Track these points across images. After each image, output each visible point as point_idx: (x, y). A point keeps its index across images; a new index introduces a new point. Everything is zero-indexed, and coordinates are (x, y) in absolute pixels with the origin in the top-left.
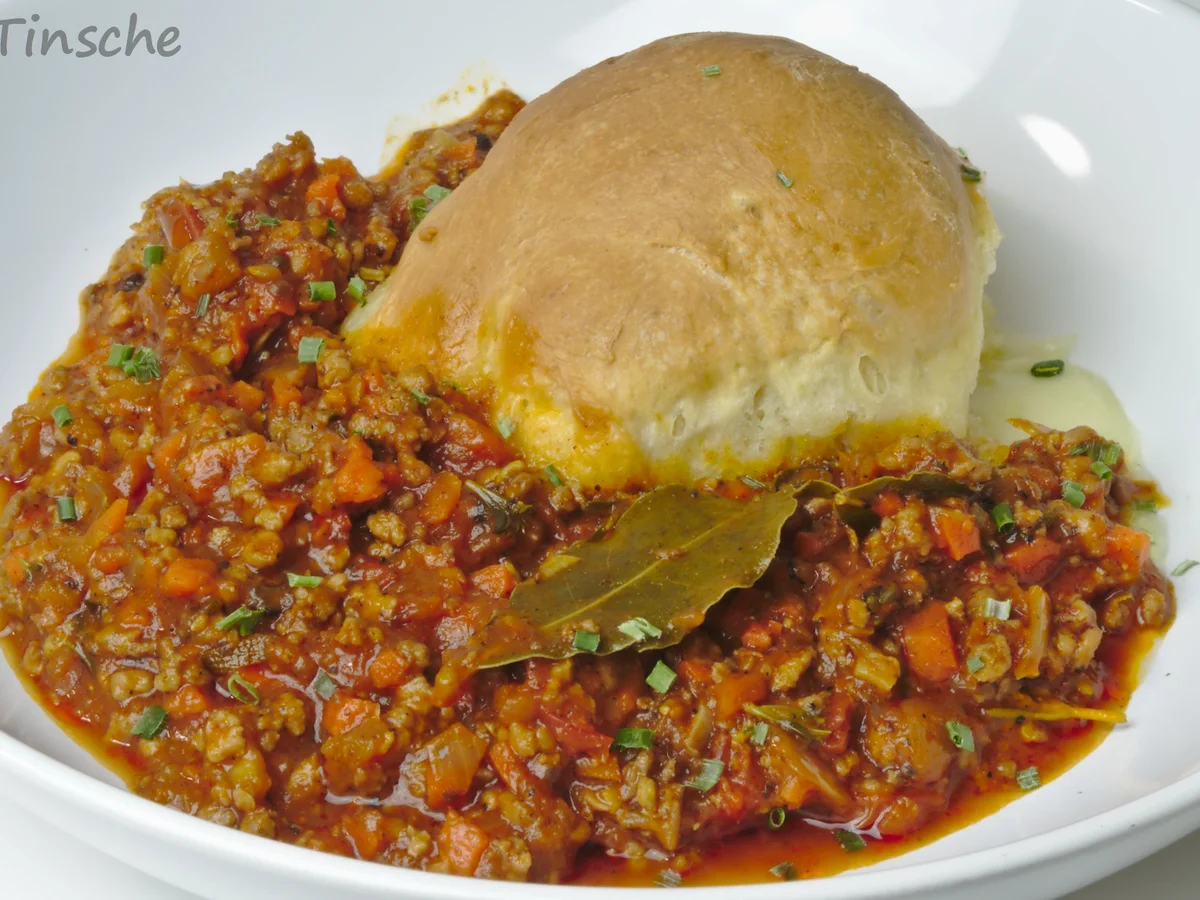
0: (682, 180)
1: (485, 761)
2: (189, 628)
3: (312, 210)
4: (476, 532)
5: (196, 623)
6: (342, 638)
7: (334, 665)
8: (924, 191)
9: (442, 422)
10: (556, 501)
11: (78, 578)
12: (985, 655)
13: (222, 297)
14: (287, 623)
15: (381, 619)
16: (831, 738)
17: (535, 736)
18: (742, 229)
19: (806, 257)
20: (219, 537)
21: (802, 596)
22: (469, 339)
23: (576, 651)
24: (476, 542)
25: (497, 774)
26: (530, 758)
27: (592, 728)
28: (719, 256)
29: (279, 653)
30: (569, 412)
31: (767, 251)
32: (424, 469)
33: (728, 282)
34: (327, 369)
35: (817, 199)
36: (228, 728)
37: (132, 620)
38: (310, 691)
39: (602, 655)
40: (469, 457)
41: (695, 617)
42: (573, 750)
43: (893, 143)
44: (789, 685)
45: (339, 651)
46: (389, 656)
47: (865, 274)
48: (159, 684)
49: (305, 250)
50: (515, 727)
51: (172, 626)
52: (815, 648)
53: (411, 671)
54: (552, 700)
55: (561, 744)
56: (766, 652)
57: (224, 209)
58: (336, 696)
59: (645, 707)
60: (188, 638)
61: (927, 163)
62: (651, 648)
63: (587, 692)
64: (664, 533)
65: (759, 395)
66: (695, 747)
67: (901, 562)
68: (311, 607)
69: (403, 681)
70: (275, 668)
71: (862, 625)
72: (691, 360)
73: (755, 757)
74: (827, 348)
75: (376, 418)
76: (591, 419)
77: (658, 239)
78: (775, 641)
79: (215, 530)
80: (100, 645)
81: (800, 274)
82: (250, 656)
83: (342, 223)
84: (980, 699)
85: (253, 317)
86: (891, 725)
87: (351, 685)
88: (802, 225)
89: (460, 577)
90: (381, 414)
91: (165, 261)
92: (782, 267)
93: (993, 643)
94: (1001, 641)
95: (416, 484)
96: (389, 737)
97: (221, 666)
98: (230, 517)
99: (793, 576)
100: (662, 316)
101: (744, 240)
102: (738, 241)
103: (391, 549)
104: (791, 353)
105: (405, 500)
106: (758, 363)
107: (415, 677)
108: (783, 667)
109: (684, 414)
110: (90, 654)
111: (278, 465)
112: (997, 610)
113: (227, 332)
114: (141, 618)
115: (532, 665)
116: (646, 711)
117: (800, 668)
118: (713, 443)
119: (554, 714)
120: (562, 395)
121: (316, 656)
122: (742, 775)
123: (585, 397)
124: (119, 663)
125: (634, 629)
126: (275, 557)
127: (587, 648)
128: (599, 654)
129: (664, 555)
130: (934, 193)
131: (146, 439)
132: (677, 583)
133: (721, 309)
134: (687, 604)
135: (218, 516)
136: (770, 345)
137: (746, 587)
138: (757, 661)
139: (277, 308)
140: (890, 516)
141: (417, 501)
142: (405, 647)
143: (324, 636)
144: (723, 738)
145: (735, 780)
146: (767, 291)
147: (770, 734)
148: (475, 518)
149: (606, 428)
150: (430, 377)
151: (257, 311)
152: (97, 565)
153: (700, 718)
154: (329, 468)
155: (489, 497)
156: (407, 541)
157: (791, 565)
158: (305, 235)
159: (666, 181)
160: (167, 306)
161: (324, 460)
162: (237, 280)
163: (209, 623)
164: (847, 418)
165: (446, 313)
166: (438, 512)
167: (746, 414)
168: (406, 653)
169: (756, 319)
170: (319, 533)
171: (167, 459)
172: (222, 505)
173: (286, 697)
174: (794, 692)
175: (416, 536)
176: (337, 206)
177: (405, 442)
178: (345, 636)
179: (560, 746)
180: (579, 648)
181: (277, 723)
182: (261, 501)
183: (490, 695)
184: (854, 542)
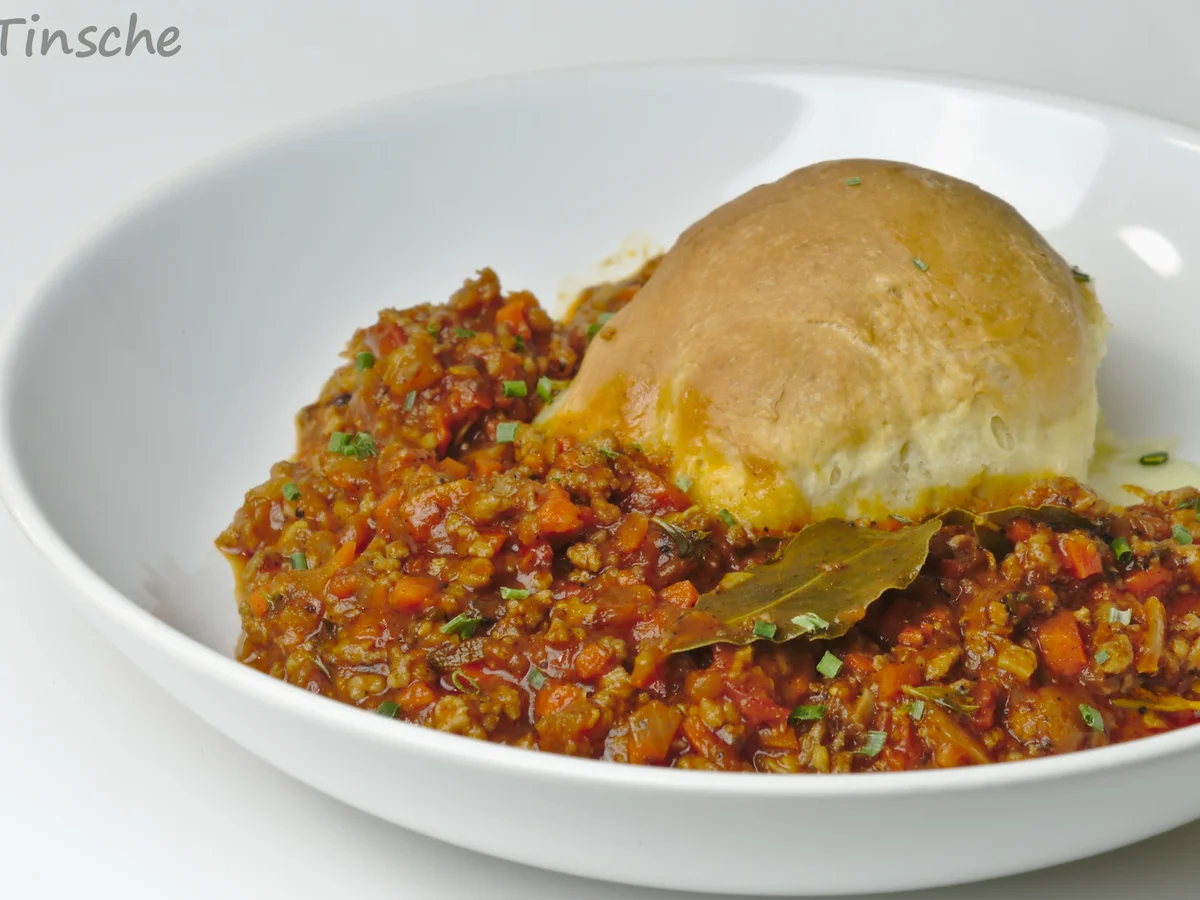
0: (832, 267)
1: (680, 733)
2: (417, 634)
3: (502, 330)
4: (663, 559)
5: (422, 628)
6: (551, 637)
7: (544, 660)
8: (1042, 277)
9: (629, 475)
10: (731, 538)
11: (316, 603)
12: (1111, 650)
13: (427, 394)
14: (500, 629)
15: (584, 622)
16: (979, 713)
17: (722, 709)
18: (885, 307)
19: (941, 329)
20: (436, 567)
21: (948, 605)
22: (649, 411)
23: (755, 638)
24: (663, 568)
25: (690, 742)
26: (718, 728)
27: (772, 701)
28: (866, 328)
29: (495, 651)
30: (740, 465)
31: (908, 324)
32: (615, 510)
33: (874, 351)
34: (524, 442)
35: (950, 281)
36: (454, 709)
37: (365, 633)
38: (524, 683)
39: (778, 642)
40: (652, 505)
41: (857, 612)
42: (756, 721)
43: (1013, 238)
44: (941, 675)
45: (548, 649)
46: (593, 648)
47: (993, 345)
48: (392, 682)
49: (499, 355)
50: (705, 703)
51: (401, 636)
52: (962, 647)
53: (611, 662)
54: (738, 677)
55: (745, 716)
56: (920, 648)
57: (424, 325)
58: (548, 684)
59: (816, 690)
60: (415, 644)
61: (1043, 255)
62: (821, 637)
63: (767, 674)
64: (827, 553)
65: (904, 450)
66: (862, 722)
67: (1034, 579)
68: (523, 615)
69: (605, 670)
70: (492, 665)
71: (1003, 624)
72: (844, 417)
73: (913, 728)
74: (963, 407)
75: (571, 471)
76: (759, 468)
77: (812, 316)
78: (927, 639)
79: (434, 561)
80: (337, 655)
81: (937, 344)
82: (470, 655)
83: (527, 341)
84: (1108, 691)
85: (455, 410)
86: (1030, 706)
87: (560, 676)
88: (938, 303)
89: (650, 592)
90: (574, 467)
91: (375, 366)
92: (921, 338)
93: (1118, 641)
94: (1124, 639)
95: (608, 523)
96: (595, 713)
97: (445, 664)
98: (447, 549)
99: (940, 590)
100: (818, 380)
101: (887, 316)
102: (882, 316)
103: (587, 576)
104: (931, 412)
105: (600, 536)
106: (902, 420)
107: (615, 667)
108: (936, 660)
109: (840, 466)
110: (329, 665)
111: (487, 503)
112: (1119, 617)
113: (433, 422)
114: (372, 630)
115: (718, 649)
116: (817, 694)
117: (950, 661)
118: (864, 493)
119: (739, 689)
120: (734, 452)
121: (528, 655)
122: (903, 743)
123: (754, 450)
124: (354, 669)
125: (806, 622)
126: (488, 579)
127: (765, 634)
128: (775, 642)
129: (828, 568)
130: (1051, 280)
131: (367, 504)
132: (840, 588)
133: (872, 375)
134: (850, 603)
135: (436, 550)
136: (913, 405)
137: (901, 588)
138: (912, 656)
139: (476, 402)
140: (1022, 541)
141: (609, 536)
142: (606, 642)
143: (533, 638)
144: (885, 714)
145: (897, 748)
146: (908, 358)
147: (926, 708)
148: (662, 548)
149: (773, 475)
150: (616, 440)
151: (458, 404)
152: (332, 591)
153: (865, 698)
154: (532, 506)
155: (674, 529)
156: (601, 568)
157: (939, 582)
158: (497, 344)
159: (817, 269)
160: (377, 406)
161: (527, 500)
162: (441, 379)
163: (434, 629)
164: (982, 470)
165: (628, 391)
166: (628, 543)
167: (894, 466)
168: (607, 646)
169: (900, 381)
170: (525, 560)
171: (388, 511)
172: (439, 540)
173: (503, 688)
174: (946, 680)
175: (610, 564)
176: (523, 328)
177: (597, 489)
178: (553, 635)
179: (745, 719)
180: (759, 636)
181: (496, 708)
182: (472, 535)
183: (682, 680)
184: (992, 563)
